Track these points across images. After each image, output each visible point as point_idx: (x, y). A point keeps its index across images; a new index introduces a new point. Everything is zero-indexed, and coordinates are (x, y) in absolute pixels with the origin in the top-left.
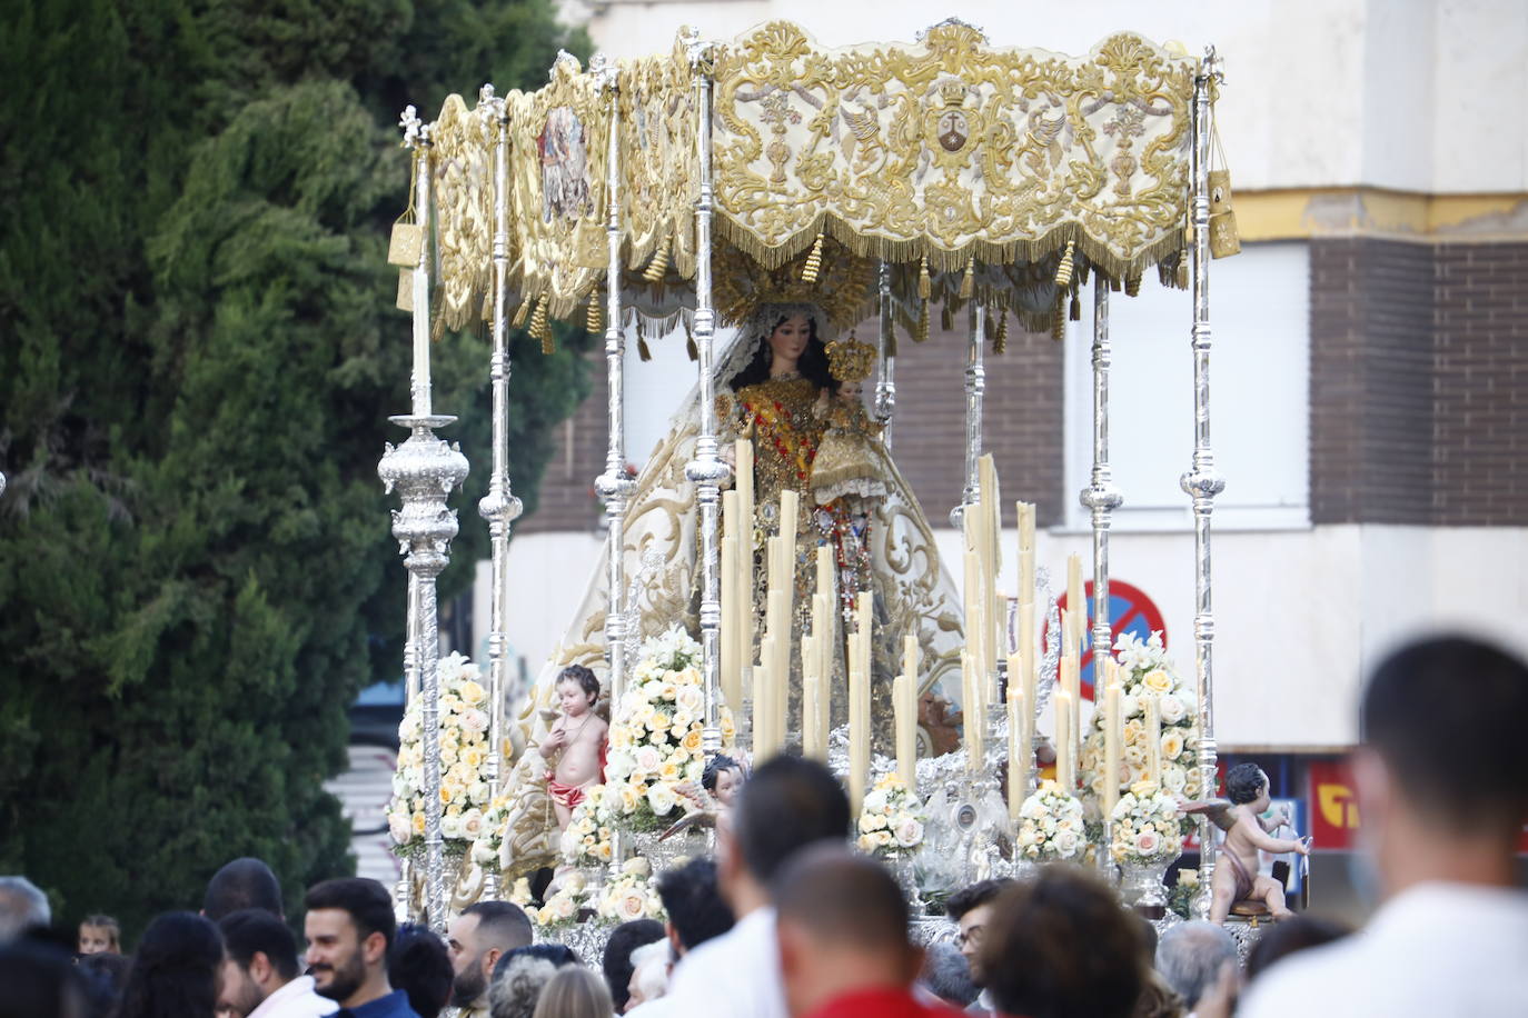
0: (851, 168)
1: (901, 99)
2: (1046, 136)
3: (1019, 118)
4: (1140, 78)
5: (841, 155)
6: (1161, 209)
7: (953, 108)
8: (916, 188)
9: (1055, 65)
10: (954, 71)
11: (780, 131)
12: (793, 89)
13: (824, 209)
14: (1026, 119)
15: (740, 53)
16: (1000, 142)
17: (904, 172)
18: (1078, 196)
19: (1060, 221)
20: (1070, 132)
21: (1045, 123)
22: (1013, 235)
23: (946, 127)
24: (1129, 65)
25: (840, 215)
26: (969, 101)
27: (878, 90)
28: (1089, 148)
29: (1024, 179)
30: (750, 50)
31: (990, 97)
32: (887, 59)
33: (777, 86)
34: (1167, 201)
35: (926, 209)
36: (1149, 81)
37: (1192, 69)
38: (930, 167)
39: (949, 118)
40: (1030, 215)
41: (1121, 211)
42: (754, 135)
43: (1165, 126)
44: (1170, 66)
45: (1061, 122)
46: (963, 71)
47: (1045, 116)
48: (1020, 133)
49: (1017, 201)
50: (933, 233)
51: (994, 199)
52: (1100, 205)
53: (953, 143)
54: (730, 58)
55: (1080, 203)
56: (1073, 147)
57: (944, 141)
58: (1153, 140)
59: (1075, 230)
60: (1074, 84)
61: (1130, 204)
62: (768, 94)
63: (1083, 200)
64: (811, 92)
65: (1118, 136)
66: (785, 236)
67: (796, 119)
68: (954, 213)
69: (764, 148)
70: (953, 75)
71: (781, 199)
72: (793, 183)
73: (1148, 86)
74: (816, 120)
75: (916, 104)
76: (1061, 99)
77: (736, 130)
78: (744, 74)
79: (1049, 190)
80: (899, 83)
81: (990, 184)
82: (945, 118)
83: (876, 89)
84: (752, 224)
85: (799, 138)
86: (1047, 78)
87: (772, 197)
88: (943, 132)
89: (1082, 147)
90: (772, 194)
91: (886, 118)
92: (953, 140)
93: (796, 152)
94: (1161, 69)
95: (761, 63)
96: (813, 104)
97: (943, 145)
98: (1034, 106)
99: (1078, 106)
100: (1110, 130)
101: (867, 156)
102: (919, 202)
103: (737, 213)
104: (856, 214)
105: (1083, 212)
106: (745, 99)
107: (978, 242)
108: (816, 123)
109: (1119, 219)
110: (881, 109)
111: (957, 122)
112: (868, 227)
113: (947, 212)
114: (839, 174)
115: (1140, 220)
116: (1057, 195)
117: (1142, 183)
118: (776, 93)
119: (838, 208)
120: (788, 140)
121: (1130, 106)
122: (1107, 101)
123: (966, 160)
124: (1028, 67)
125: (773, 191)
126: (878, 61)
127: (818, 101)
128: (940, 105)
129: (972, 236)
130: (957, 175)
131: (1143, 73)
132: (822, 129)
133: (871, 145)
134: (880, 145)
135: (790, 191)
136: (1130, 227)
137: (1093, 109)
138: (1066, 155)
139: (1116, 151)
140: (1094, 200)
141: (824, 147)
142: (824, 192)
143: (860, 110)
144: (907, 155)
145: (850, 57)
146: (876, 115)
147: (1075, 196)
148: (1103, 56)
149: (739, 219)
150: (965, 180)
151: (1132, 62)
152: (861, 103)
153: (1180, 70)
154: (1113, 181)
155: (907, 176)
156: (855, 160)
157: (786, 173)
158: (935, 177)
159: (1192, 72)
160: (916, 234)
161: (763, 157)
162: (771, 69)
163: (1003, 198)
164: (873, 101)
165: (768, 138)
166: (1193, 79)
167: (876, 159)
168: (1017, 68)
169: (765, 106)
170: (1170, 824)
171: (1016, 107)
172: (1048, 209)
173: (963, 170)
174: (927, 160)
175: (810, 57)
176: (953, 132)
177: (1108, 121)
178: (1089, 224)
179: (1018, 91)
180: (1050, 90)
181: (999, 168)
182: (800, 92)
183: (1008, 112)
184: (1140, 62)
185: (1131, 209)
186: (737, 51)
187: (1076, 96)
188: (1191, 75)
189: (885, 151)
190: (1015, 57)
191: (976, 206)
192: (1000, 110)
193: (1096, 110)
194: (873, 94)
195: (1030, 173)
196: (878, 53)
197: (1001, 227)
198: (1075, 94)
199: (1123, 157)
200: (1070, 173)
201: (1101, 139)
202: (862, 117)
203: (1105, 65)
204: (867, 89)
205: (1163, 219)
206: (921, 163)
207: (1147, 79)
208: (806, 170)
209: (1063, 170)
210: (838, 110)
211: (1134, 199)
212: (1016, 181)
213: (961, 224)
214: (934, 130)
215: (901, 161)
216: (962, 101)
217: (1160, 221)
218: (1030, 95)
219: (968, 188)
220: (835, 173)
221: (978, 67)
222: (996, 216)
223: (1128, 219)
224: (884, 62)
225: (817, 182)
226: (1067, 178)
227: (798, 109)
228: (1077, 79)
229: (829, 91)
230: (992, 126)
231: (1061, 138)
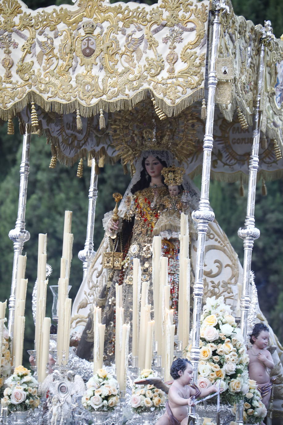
0: (42, 69)
1: (65, 33)
2: (133, 46)
3: (122, 38)
4: (181, 13)
5: (37, 62)
6: (189, 79)
7: (88, 35)
8: (72, 76)
9: (139, 10)
10: (90, 17)
11: (8, 52)
12: (13, 31)
13: (30, 90)
14: (125, 37)
16: (111, 51)
17: (67, 69)
19: (141, 89)
20: (146, 43)
21: (133, 39)
22: (119, 97)
23: (85, 45)
24: (175, 6)
25: (38, 92)
26: (97, 31)
27: (54, 29)
28: (155, 51)
29: (123, 68)
31: (107, 28)
32: (59, 13)
33: (6, 30)
34: (192, 75)
35: (77, 86)
38: (78, 65)
39: (86, 40)
40: (126, 86)
41: (170, 81)
43: (192, 37)
44: (196, 5)
45: (142, 38)
47: (134, 36)
49: (120, 80)
50: (80, 98)
51: (109, 79)
52: (160, 79)
53: (88, 53)
55: (151, 79)
56: (147, 51)
58: (186, 44)
59: (148, 92)
60: (148, 19)
61: (174, 78)
62: (2, 35)
63: (153, 77)
64: (23, 32)
66: (11, 104)
67: (16, 46)
68: (89, 87)
69: (1, 61)
70: (90, 19)
71: (8, 85)
72: (16, 78)
73: (185, 17)
75: (72, 35)
76: (142, 27)
79: (136, 73)
80: (64, 25)
81: (107, 72)
83: (53, 28)
85: (17, 55)
86: (135, 17)
88: (84, 47)
89: (151, 51)
90: (4, 84)
92: (88, 51)
93: (16, 62)
96: (23, 38)
97: (83, 54)
98: (129, 31)
99: (150, 30)
100: (166, 40)
101: (49, 62)
102: (73, 83)
104: (45, 91)
105: (153, 83)
107: (101, 101)
108: (24, 47)
109: (169, 85)
110: (55, 38)
111: (90, 42)
113: (86, 88)
114: (36, 71)
115: (179, 85)
116: (139, 75)
117: (180, 66)
118: (6, 33)
119: (37, 89)
120: (11, 57)
121: (176, 28)
122: (165, 26)
123: (95, 61)
125: (5, 82)
126: (54, 14)
127: (25, 36)
128: (83, 34)
129: (99, 98)
130: (91, 69)
131: (183, 10)
132: (27, 50)
133: (51, 56)
134: (55, 56)
135: (14, 81)
136: (174, 89)
138: (144, 55)
139: (169, 51)
140: (158, 77)
141: (29, 59)
142: (30, 81)
143: (45, 40)
144: (67, 60)
145: (41, 14)
146: (53, 42)
147: (149, 75)
148: (163, 3)
151: (177, 5)
152: (46, 36)
153: (201, 7)
154: (167, 66)
155: (68, 71)
156: (43, 65)
157: (12, 73)
158: (81, 70)
159: (207, 8)
160: (73, 99)
162: (4, 22)
163: (114, 79)
164: (51, 35)
165: (2, 56)
167: (53, 63)
168: (122, 13)
171: (120, 33)
172: (135, 83)
173: (94, 67)
174: (77, 62)
175: (22, 15)
176: (88, 47)
177: (165, 36)
178: (154, 89)
179: (121, 24)
180: (137, 23)
181: (111, 64)
182: (17, 32)
183: (116, 35)
184: (181, 5)
185: (174, 80)
187: (149, 24)
188: (207, 10)
189: (58, 59)
190: (120, 7)
191: (100, 83)
192: (112, 34)
193: (158, 31)
194: (51, 31)
195: (127, 65)
196: (55, 11)
197: (113, 93)
198: (149, 23)
199: (171, 54)
200: (146, 64)
201: (161, 45)
202: (46, 43)
203: (164, 8)
204: (48, 29)
205: (191, 84)
206: (74, 63)
207: (184, 13)
208: (20, 71)
209: (143, 62)
210: (35, 40)
211: (176, 75)
212: (120, 70)
213: (93, 93)
214: (79, 46)
215: (64, 63)
216: (93, 31)
217: (190, 85)
218: (126, 26)
219: (97, 75)
220: (34, 71)
221: (102, 14)
222: (110, 88)
223: (173, 85)
224: (57, 15)
225: (27, 77)
226: (145, 66)
227: (17, 41)
228: (150, 16)
229: (31, 31)
230: (108, 43)
231: (142, 47)
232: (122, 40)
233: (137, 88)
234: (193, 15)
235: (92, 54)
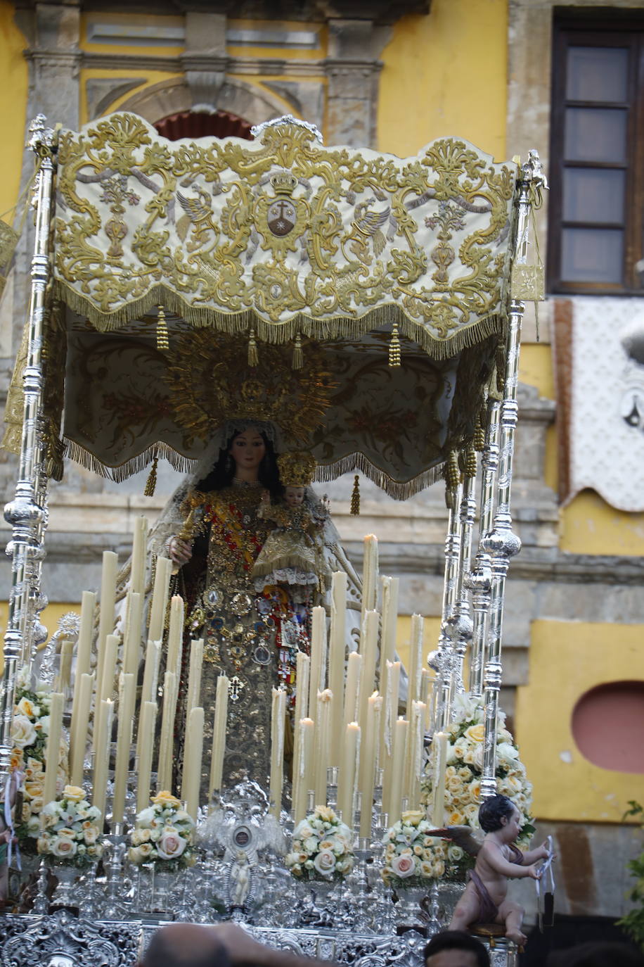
0: (185, 247)
1: (234, 188)
2: (369, 227)
3: (346, 209)
4: (462, 179)
5: (176, 235)
6: (476, 296)
7: (281, 197)
8: (245, 267)
9: (382, 164)
10: (286, 165)
11: (118, 211)
12: (131, 174)
13: (158, 283)
14: (352, 210)
15: (83, 140)
16: (326, 230)
17: (235, 254)
18: (399, 282)
19: (379, 304)
20: (393, 224)
21: (370, 214)
22: (336, 313)
23: (275, 214)
24: (452, 166)
25: (173, 289)
26: (298, 192)
27: (213, 178)
28: (411, 239)
29: (348, 263)
30: (94, 138)
31: (319, 189)
32: (224, 151)
33: (117, 171)
34: (482, 289)
35: (255, 286)
36: (471, 181)
37: (512, 172)
38: (259, 249)
39: (278, 206)
40: (352, 296)
41: (439, 296)
42: (93, 212)
43: (483, 223)
44: (491, 169)
45: (385, 215)
46: (295, 165)
47: (370, 209)
48: (347, 223)
49: (340, 283)
50: (259, 308)
51: (319, 280)
52: (418, 290)
53: (281, 228)
54: (74, 143)
55: (400, 288)
56: (396, 237)
57: (273, 226)
58: (472, 234)
59: (394, 313)
60: (400, 181)
61: (446, 291)
62: (109, 178)
63: (404, 285)
64: (150, 178)
65: (439, 229)
66: (119, 304)
67: (134, 200)
68: (279, 291)
69: (103, 225)
70: (285, 169)
71: (116, 271)
72: (129, 258)
73: (470, 186)
74: (152, 202)
75: (248, 193)
76: (386, 194)
77: (76, 207)
78: (86, 158)
79: (371, 275)
80: (234, 173)
81: (316, 267)
82: (275, 206)
83: (211, 177)
84: (88, 292)
85: (136, 217)
86: (374, 175)
87: (107, 269)
88: (272, 218)
89: (404, 238)
90: (108, 266)
91: (218, 204)
92: (281, 225)
93: (132, 230)
94: (482, 171)
95: (103, 150)
96: (150, 188)
97: (271, 230)
98: (360, 199)
99: (402, 202)
100: (431, 224)
101: (200, 237)
102: (247, 279)
103: (73, 281)
104: (188, 288)
105: (403, 296)
106: (85, 180)
107: (300, 318)
108: (152, 205)
109: (436, 303)
110: (214, 195)
111: (285, 209)
112: (198, 301)
113: (273, 290)
114: (173, 251)
115: (457, 306)
116: (378, 279)
117: (458, 272)
118: (116, 176)
119: (172, 282)
120: (125, 219)
121: (452, 204)
122: (429, 197)
123: (293, 245)
124: (357, 165)
125: (109, 263)
126: (215, 153)
127: (156, 185)
128: (271, 194)
129: (297, 312)
130: (285, 257)
131: (466, 174)
132: (158, 210)
133: (204, 227)
134: (214, 227)
135: (126, 264)
136: (445, 310)
137: (414, 205)
138: (389, 244)
139: (437, 243)
140: (414, 286)
141: (160, 227)
142: (159, 268)
143: (195, 196)
144: (238, 237)
145: (189, 149)
146: (211, 201)
147: (396, 281)
148: (429, 157)
149: (76, 288)
150: (291, 263)
151: (455, 164)
152: (196, 189)
153: (501, 173)
154: (432, 270)
155: (237, 256)
156: (188, 240)
157: (123, 248)
158: (263, 258)
159: (512, 175)
160: (245, 309)
161: (101, 233)
162: (113, 155)
163: (327, 280)
164: (208, 188)
165: (106, 216)
166: (513, 182)
167: (209, 240)
168: (348, 165)
169: (104, 187)
170: (429, 850)
171: (343, 200)
172: (369, 292)
173: (290, 254)
174: (256, 242)
175: (150, 147)
176: (281, 219)
177: (430, 215)
178: (407, 307)
179: (346, 185)
180: (377, 186)
181: (324, 253)
182: (139, 177)
183: (335, 203)
184: (463, 164)
185: (447, 296)
186: (82, 137)
187: (400, 192)
188: (512, 178)
189: (217, 233)
190: (345, 155)
191: (301, 286)
192: (328, 201)
193: (418, 205)
194: (208, 181)
195: (354, 258)
196: (215, 147)
197: (324, 306)
198: (400, 190)
199: (443, 248)
200: (392, 260)
201: (423, 231)
202: (196, 202)
203: (430, 166)
204: (203, 177)
205: (478, 306)
206: (250, 245)
207: (469, 179)
208: (142, 246)
209: (385, 258)
210: (174, 194)
211: (450, 286)
212: (341, 265)
213: (286, 301)
214: (263, 216)
215: (231, 242)
216: (292, 191)
217: (475, 307)
218: (357, 189)
219: (295, 269)
220: (169, 250)
221: (309, 162)
222: (320, 295)
223: (445, 304)
224: (220, 154)
225: (152, 257)
226: (389, 265)
227: (137, 192)
228: (403, 177)
229: (167, 177)
230: (319, 215)
231: (385, 228)
232: (347, 214)
233: (373, 301)
234: (485, 184)
235: (289, 231)
